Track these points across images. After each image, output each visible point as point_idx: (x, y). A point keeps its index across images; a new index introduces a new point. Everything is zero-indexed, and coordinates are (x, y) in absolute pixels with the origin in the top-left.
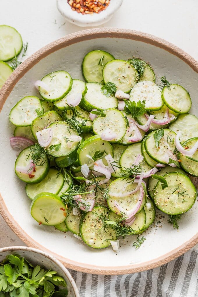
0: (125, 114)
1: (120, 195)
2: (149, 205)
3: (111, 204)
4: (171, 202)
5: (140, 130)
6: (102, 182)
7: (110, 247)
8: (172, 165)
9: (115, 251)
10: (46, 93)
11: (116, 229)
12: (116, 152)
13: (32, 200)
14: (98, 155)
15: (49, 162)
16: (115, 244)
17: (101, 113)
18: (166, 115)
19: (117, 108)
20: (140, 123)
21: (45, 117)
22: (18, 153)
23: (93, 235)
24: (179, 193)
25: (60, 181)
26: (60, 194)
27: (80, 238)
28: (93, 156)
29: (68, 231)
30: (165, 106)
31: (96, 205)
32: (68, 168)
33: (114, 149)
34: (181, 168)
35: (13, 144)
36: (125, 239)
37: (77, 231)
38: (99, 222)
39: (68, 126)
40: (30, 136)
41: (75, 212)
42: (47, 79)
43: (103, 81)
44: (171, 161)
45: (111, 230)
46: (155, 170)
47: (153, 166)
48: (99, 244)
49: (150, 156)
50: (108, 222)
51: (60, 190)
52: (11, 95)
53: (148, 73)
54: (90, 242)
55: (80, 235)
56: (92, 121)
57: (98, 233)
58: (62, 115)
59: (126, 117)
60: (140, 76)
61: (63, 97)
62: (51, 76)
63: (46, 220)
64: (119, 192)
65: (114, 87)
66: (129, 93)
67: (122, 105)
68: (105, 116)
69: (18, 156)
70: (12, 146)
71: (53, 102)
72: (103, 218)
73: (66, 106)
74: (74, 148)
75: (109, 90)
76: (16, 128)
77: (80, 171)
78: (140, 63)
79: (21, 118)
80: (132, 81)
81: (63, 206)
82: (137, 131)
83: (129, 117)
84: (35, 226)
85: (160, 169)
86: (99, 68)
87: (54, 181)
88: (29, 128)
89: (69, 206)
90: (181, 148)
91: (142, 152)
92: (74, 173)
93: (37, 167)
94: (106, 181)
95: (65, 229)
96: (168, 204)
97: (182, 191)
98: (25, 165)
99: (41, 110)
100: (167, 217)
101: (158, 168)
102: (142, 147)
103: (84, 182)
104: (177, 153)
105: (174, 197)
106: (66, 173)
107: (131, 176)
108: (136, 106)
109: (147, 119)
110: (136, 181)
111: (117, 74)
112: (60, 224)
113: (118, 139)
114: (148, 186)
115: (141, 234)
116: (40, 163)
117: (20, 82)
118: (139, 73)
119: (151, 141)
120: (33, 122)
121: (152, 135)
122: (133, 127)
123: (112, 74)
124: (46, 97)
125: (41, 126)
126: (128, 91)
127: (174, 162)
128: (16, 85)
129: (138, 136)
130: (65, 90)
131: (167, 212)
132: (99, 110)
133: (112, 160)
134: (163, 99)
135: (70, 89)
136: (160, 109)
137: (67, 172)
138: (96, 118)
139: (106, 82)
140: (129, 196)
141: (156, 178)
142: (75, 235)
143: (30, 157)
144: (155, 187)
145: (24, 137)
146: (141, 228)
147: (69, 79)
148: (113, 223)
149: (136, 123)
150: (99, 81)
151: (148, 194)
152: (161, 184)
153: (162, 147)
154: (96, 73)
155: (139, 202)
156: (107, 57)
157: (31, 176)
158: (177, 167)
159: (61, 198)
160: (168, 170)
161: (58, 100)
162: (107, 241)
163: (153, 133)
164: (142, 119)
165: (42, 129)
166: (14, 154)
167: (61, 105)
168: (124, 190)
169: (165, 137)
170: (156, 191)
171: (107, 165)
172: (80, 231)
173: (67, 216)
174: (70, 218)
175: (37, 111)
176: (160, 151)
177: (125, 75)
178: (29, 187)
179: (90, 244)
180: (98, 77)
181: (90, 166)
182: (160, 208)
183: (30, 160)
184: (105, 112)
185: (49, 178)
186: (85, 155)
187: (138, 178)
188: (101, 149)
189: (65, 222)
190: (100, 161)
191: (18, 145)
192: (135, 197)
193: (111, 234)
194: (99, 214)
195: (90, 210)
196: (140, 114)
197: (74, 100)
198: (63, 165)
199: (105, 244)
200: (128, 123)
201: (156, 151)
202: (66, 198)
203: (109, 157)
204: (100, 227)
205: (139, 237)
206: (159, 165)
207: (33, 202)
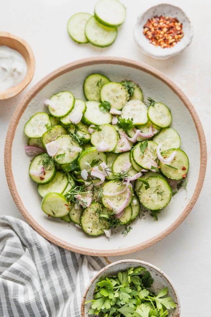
0: (117, 128)
1: (112, 194)
2: (135, 202)
3: (105, 202)
4: (152, 200)
5: (129, 141)
6: (98, 184)
7: (104, 234)
8: (154, 170)
9: (108, 238)
10: (54, 110)
11: (108, 220)
12: (110, 159)
13: (42, 198)
14: (95, 163)
15: (56, 167)
16: (108, 232)
17: (97, 128)
18: (150, 129)
19: (111, 124)
20: (129, 136)
21: (53, 131)
22: (31, 158)
23: (90, 225)
24: (158, 193)
25: (65, 182)
26: (65, 193)
27: (80, 227)
28: (91, 163)
29: (71, 222)
30: (149, 122)
31: (93, 202)
32: (71, 173)
33: (107, 157)
34: (160, 173)
35: (28, 151)
36: (116, 228)
37: (78, 222)
38: (96, 215)
39: (71, 139)
40: (41, 145)
41: (76, 207)
42: (55, 98)
43: (100, 99)
44: (153, 167)
45: (105, 222)
46: (140, 174)
47: (138, 171)
48: (95, 232)
49: (136, 163)
50: (102, 216)
51: (65, 189)
52: (25, 111)
53: (137, 93)
54: (88, 231)
55: (80, 224)
56: (90, 134)
57: (95, 224)
58: (67, 129)
59: (118, 132)
60: (131, 96)
61: (67, 114)
62: (58, 95)
63: (54, 213)
64: (110, 192)
65: (109, 105)
66: (121, 110)
67: (115, 121)
68: (101, 130)
69: (32, 161)
70: (27, 153)
71: (60, 118)
72: (99, 212)
73: (69, 122)
74: (75, 157)
75: (105, 107)
76: (29, 139)
77: (80, 175)
78: (131, 85)
79: (34, 131)
80: (123, 100)
81: (66, 203)
82: (127, 142)
83: (121, 131)
84: (45, 218)
85: (144, 174)
86: (97, 89)
87: (60, 183)
88: (40, 139)
89: (71, 202)
90: (161, 157)
91: (130, 159)
92: (75, 176)
93: (46, 172)
94: (101, 183)
95: (68, 220)
96: (150, 202)
97: (161, 191)
98: (37, 169)
99: (50, 125)
100: (149, 211)
101: (143, 173)
102: (130, 156)
103: (83, 183)
104: (157, 160)
105: (155, 196)
106: (69, 176)
107: (121, 179)
108: (126, 122)
109: (135, 132)
110: (124, 183)
111: (112, 94)
112: (65, 216)
113: (111, 149)
114: (134, 187)
115: (129, 224)
116: (48, 168)
117: (33, 101)
118: (130, 93)
119: (137, 151)
120: (43, 135)
121: (138, 146)
122: (124, 139)
123: (108, 94)
124: (54, 114)
125: (50, 138)
126: (120, 108)
127: (155, 168)
128: (30, 104)
129: (127, 147)
130: (69, 109)
131: (149, 207)
132: (96, 126)
133: (106, 167)
134: (148, 117)
135: (73, 108)
136: (146, 124)
137: (71, 175)
138: (94, 132)
139: (103, 100)
140: (119, 195)
141: (141, 181)
142: (76, 225)
143: (41, 163)
144: (140, 187)
145: (36, 146)
146: (128, 220)
147: (72, 99)
148: (106, 216)
149: (126, 136)
150: (97, 99)
151: (135, 193)
152: (144, 185)
153: (146, 156)
154: (95, 92)
155: (126, 200)
156: (104, 79)
157: (42, 179)
158: (157, 172)
159: (65, 196)
160: (150, 174)
161: (63, 117)
162: (101, 229)
163: (139, 144)
164: (131, 133)
165: (50, 141)
166: (29, 159)
167: (65, 121)
168: (115, 190)
169: (149, 147)
170: (141, 191)
171: (102, 170)
172: (81, 222)
173: (70, 210)
174: (73, 211)
175: (46, 126)
176: (145, 160)
177: (118, 95)
178: (40, 187)
179: (88, 232)
180: (96, 96)
181: (89, 171)
182: (144, 204)
183: (41, 166)
184: (100, 127)
185: (56, 179)
186: (84, 162)
187: (126, 181)
188: (97, 158)
189: (68, 215)
190: (96, 168)
191: (31, 152)
192: (124, 195)
193: (105, 225)
194: (96, 209)
195: (88, 206)
196: (129, 128)
197: (75, 118)
198: (67, 170)
199: (100, 232)
200: (119, 135)
201: (141, 159)
202: (69, 197)
203: (103, 165)
204: (96, 218)
205: (127, 227)
206: (143, 170)
207: (43, 200)
